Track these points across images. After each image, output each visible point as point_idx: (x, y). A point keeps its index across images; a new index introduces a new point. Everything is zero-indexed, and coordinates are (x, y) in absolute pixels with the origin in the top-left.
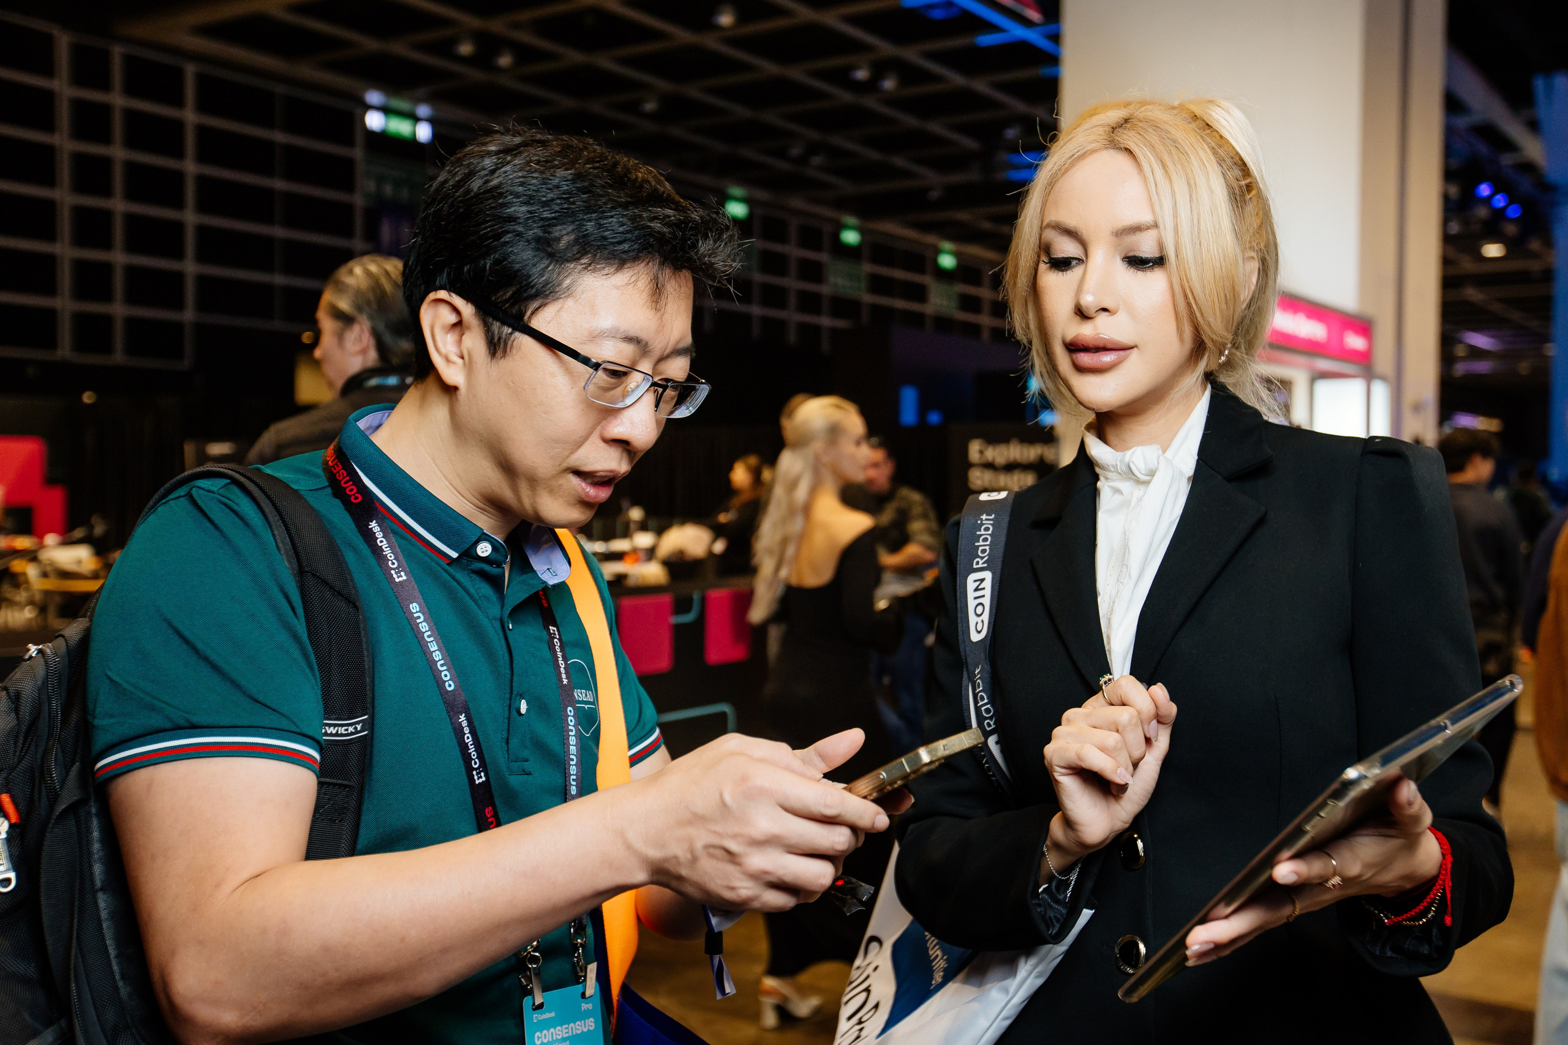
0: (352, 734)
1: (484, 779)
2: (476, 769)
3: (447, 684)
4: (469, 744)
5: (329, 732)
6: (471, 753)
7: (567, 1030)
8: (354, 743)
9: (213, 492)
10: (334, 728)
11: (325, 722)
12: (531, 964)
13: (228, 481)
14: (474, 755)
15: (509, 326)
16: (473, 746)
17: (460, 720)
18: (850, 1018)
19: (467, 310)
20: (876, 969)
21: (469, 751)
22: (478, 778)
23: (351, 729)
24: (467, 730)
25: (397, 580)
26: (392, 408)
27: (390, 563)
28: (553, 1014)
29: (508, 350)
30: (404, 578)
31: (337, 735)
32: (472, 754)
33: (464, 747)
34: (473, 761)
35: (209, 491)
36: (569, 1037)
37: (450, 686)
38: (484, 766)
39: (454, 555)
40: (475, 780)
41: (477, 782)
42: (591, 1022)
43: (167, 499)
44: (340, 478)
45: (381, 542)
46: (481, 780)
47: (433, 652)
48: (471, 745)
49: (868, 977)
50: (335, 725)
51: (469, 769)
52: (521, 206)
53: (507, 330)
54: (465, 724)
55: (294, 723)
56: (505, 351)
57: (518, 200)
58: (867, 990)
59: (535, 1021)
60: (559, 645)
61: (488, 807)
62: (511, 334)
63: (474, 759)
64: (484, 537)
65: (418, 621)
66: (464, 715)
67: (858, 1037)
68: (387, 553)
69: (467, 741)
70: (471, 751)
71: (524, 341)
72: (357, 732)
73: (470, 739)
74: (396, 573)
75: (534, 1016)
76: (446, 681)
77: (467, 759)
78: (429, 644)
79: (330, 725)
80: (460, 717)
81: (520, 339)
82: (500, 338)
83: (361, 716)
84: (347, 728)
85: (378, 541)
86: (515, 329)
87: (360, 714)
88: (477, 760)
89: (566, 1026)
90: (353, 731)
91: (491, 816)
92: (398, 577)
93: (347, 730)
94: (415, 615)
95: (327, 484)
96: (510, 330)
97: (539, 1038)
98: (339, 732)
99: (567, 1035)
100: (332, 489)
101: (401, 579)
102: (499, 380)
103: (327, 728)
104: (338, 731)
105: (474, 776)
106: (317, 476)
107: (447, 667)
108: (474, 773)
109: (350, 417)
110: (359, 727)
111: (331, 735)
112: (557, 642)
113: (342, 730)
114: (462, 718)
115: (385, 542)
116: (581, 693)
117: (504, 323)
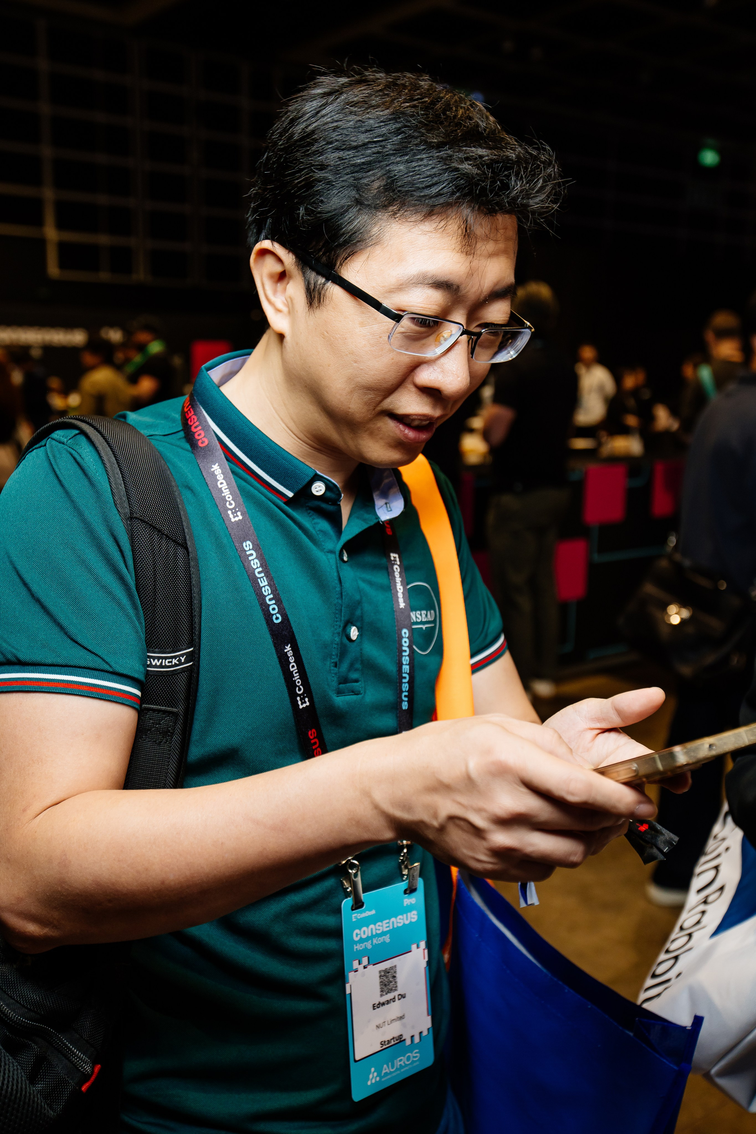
0: (176, 665)
1: (308, 704)
2: (299, 695)
3: (274, 617)
4: (294, 673)
5: (154, 664)
6: (295, 681)
7: (387, 925)
8: (179, 673)
9: (63, 443)
10: (158, 661)
11: (148, 654)
12: (352, 869)
13: (77, 432)
14: (298, 682)
15: (323, 276)
16: (298, 674)
17: (286, 651)
18: (699, 891)
19: (288, 258)
20: (727, 849)
21: (294, 679)
22: (302, 704)
23: (175, 661)
24: (292, 660)
25: (233, 520)
26: (249, 354)
27: (228, 503)
28: (373, 912)
29: (322, 300)
30: (240, 517)
31: (161, 666)
32: (297, 682)
33: (288, 675)
34: (297, 688)
35: (60, 442)
36: (390, 930)
37: (277, 618)
38: (308, 692)
39: (290, 494)
40: (299, 705)
41: (301, 707)
42: (414, 914)
43: (33, 448)
44: (192, 424)
45: (222, 483)
46: (304, 705)
47: (262, 587)
48: (296, 673)
49: (718, 856)
50: (158, 658)
51: (293, 696)
52: (332, 153)
53: (321, 280)
54: (290, 654)
55: (107, 663)
56: (319, 301)
57: (330, 146)
58: (717, 868)
59: (354, 920)
60: (399, 570)
61: (311, 730)
62: (324, 284)
63: (299, 686)
64: (316, 478)
65: (250, 558)
66: (289, 645)
67: (698, 922)
68: (225, 494)
69: (292, 670)
70: (296, 678)
71: (334, 291)
72: (181, 663)
73: (296, 668)
74: (232, 513)
75: (354, 915)
76: (273, 615)
77: (291, 685)
78: (259, 580)
79: (154, 658)
80: (286, 647)
81: (332, 288)
82: (315, 287)
83: (185, 649)
84: (171, 660)
85: (219, 483)
86: (328, 279)
87: (184, 647)
88: (301, 687)
89: (387, 921)
90: (177, 663)
91: (314, 738)
92: (234, 517)
93: (171, 662)
94: (248, 553)
95: (181, 428)
96: (323, 280)
97: (357, 935)
98: (164, 664)
99: (388, 929)
100: (185, 433)
101: (237, 519)
102: (316, 329)
103: (152, 660)
104: (162, 662)
105: (298, 701)
106: (174, 420)
107: (275, 601)
108: (298, 698)
109: (203, 367)
110: (183, 660)
111: (156, 666)
112: (397, 568)
113: (166, 662)
114: (288, 648)
115: (225, 484)
116: (421, 615)
117: (319, 273)
